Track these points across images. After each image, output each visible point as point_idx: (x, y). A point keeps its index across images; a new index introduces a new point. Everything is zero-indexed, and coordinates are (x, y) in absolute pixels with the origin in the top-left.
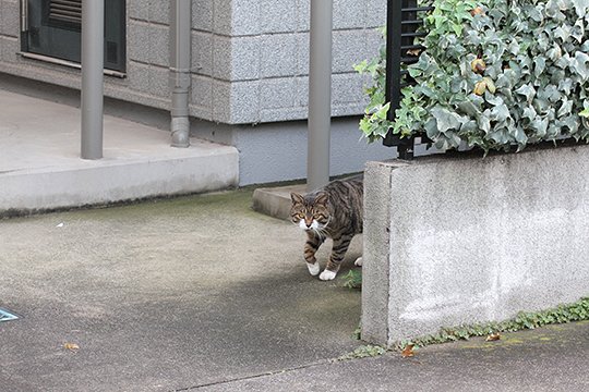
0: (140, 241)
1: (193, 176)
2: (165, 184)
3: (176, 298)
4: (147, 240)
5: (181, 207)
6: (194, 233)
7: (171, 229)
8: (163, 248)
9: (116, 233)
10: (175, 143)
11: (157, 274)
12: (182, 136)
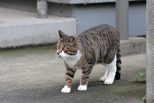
0: (18, 64)
1: (50, 34)
2: (33, 38)
3: (38, 87)
4: (22, 64)
5: (42, 50)
6: (49, 61)
7: (37, 59)
8: (31, 67)
9: (4, 61)
10: (39, 16)
11: (27, 77)
12: (43, 12)
